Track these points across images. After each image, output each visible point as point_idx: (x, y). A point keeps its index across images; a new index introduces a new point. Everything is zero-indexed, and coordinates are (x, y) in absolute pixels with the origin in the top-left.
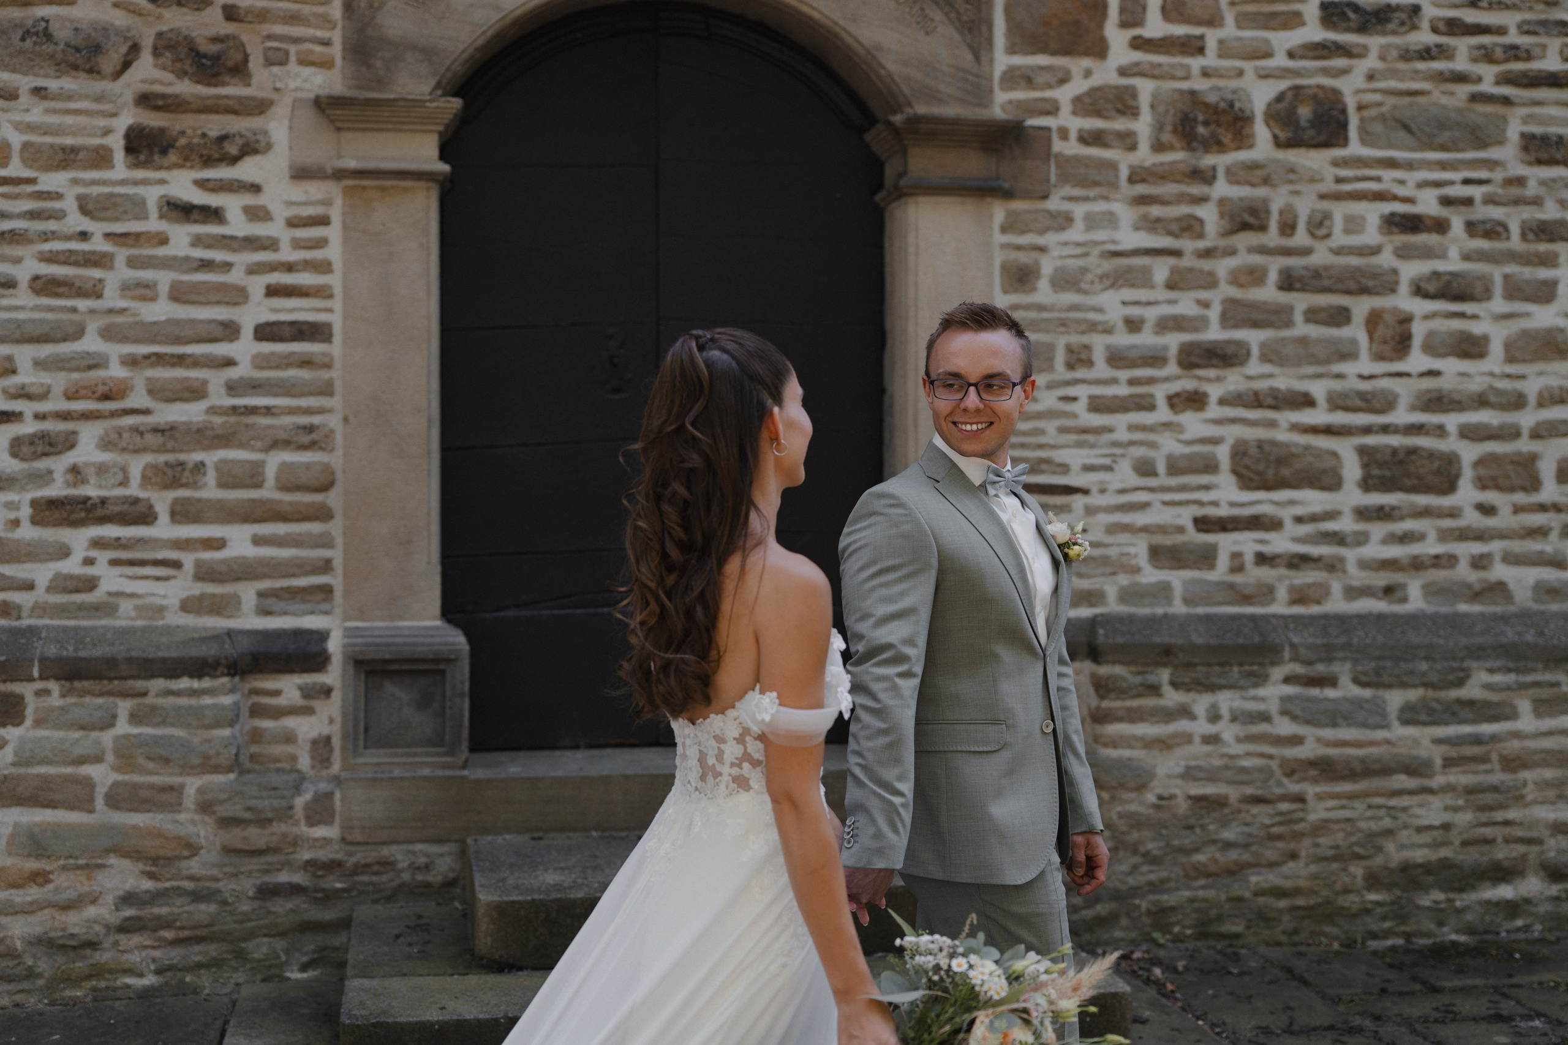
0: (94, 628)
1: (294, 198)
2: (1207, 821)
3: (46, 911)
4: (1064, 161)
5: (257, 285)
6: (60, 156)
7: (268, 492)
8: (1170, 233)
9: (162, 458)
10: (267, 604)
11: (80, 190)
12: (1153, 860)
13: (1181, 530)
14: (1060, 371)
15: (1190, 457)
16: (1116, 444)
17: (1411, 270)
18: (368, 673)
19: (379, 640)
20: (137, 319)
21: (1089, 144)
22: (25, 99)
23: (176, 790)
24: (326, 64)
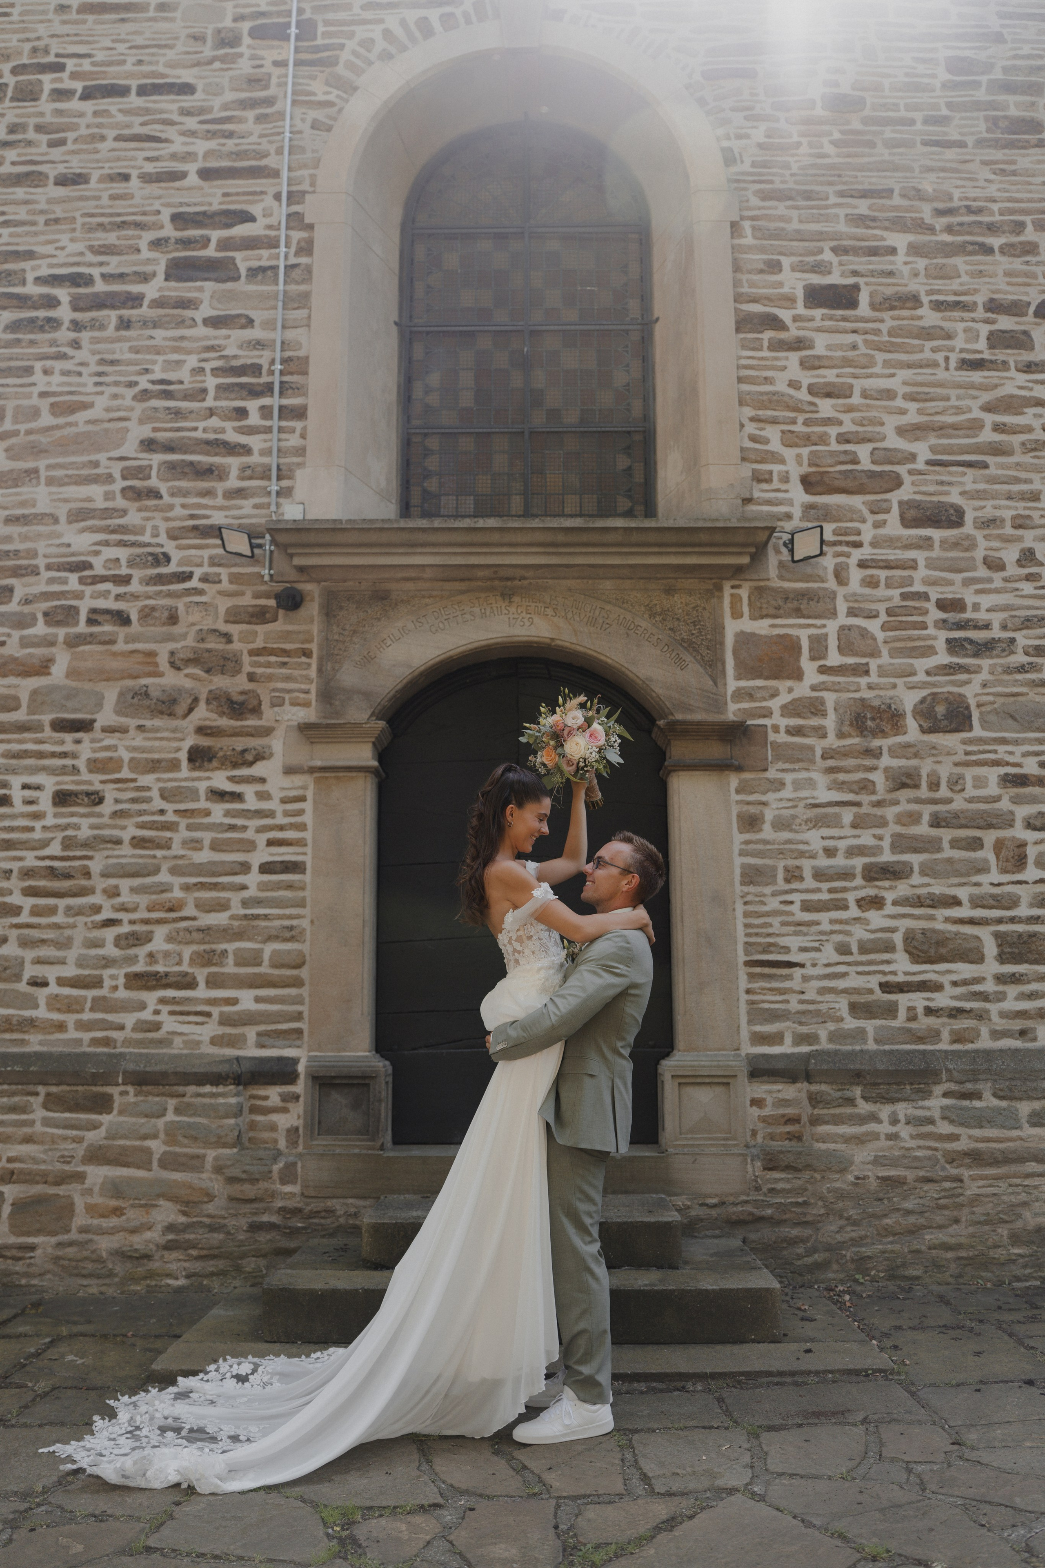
0: (159, 1054)
1: (285, 785)
2: (892, 1195)
3: (121, 1233)
4: (776, 746)
5: (261, 839)
6: (151, 764)
7: (264, 969)
8: (852, 791)
9: (203, 947)
10: (263, 1040)
11: (161, 785)
12: (855, 1223)
13: (871, 991)
14: (781, 884)
15: (874, 941)
16: (822, 933)
17: (1022, 812)
18: (320, 1085)
19: (330, 1064)
20: (191, 861)
21: (793, 735)
22: (132, 732)
23: (201, 1158)
24: (306, 704)
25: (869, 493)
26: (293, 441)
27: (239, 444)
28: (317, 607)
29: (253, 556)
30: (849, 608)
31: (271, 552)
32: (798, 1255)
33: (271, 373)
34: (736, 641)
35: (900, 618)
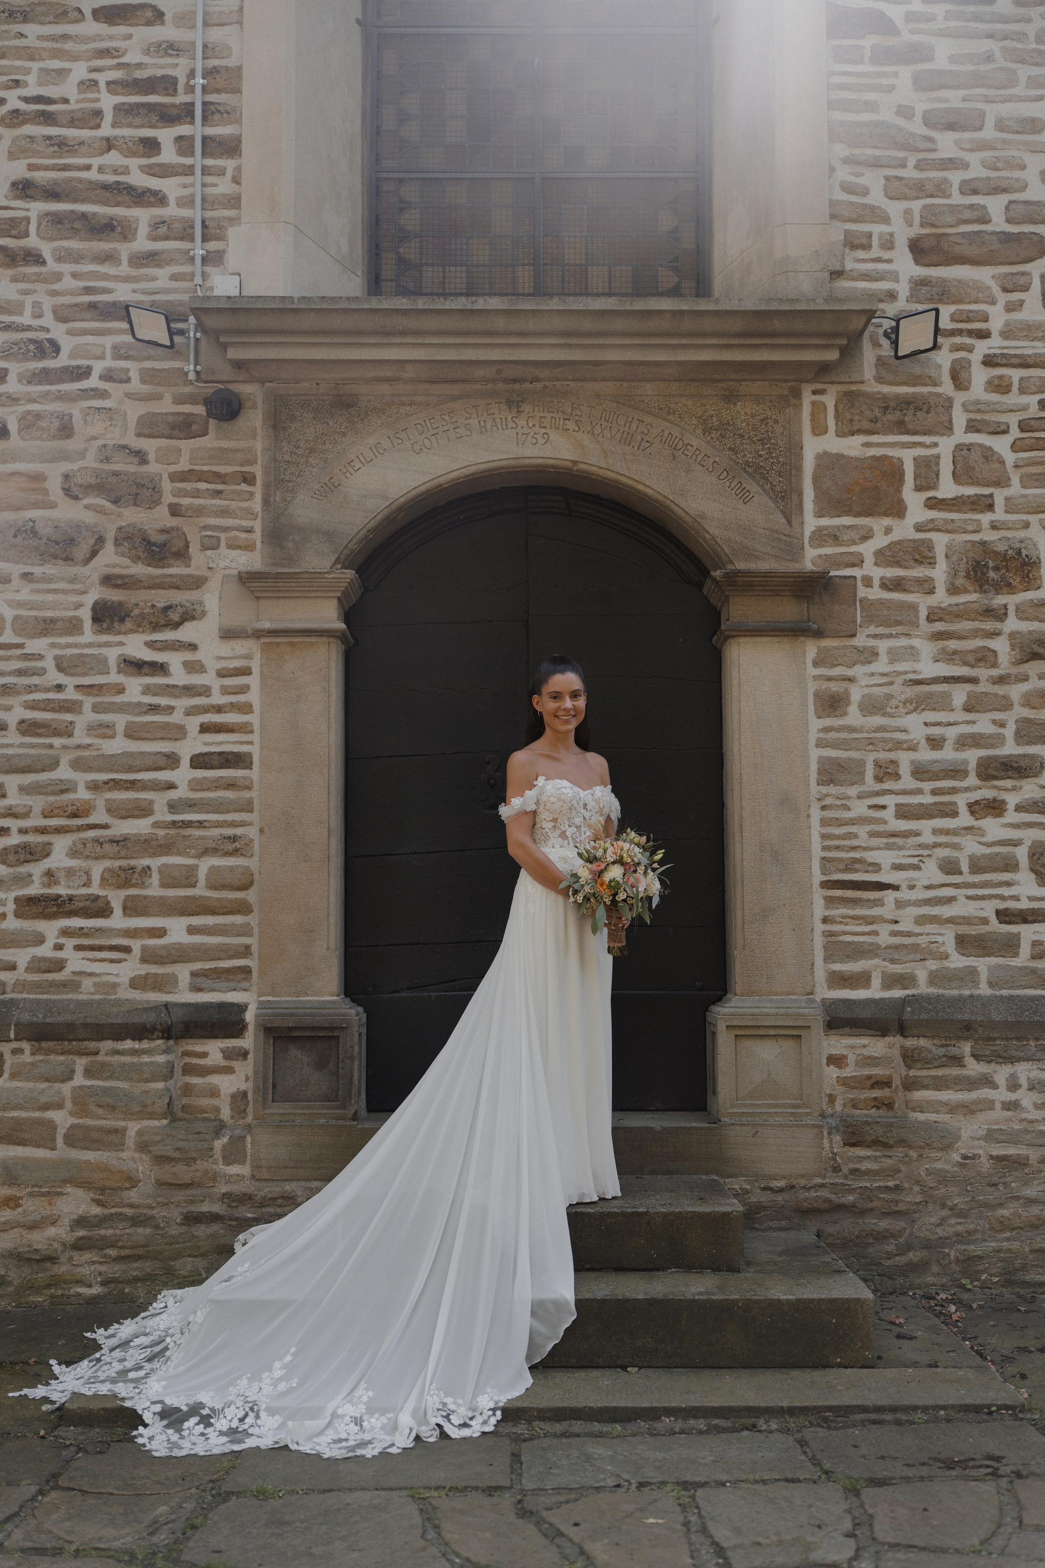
0: (62, 1001)
1: (223, 655)
2: (1009, 1179)
3: (16, 1230)
4: (867, 604)
5: (193, 724)
6: (42, 625)
7: (200, 891)
8: (966, 664)
9: (117, 863)
10: (199, 981)
11: (58, 652)
12: (962, 1214)
13: (985, 921)
14: (870, 783)
15: (990, 856)
16: (921, 846)
18: (275, 1038)
19: (284, 1011)
20: (100, 753)
21: (891, 590)
22: (16, 582)
23: (120, 1132)
24: (249, 547)
25: (1002, 264)
26: (223, 186)
27: (149, 191)
28: (260, 416)
29: (172, 346)
30: (970, 421)
31: (197, 340)
32: (887, 1253)
33: (190, 89)
34: (818, 466)
35: (1037, 435)
